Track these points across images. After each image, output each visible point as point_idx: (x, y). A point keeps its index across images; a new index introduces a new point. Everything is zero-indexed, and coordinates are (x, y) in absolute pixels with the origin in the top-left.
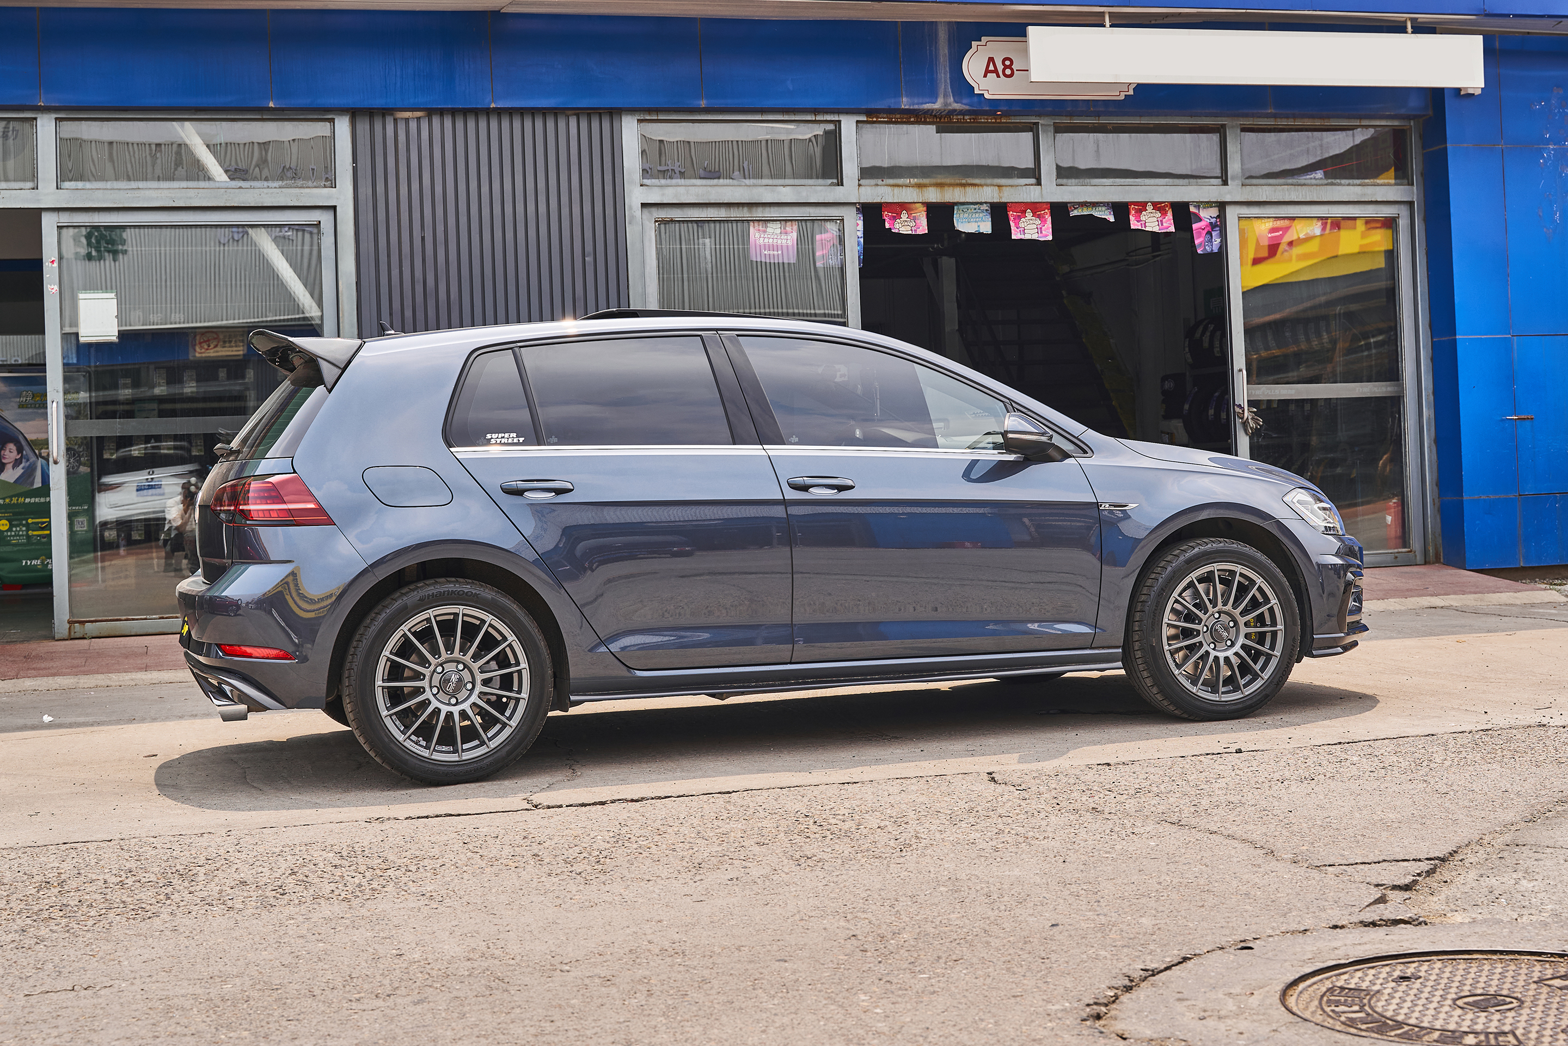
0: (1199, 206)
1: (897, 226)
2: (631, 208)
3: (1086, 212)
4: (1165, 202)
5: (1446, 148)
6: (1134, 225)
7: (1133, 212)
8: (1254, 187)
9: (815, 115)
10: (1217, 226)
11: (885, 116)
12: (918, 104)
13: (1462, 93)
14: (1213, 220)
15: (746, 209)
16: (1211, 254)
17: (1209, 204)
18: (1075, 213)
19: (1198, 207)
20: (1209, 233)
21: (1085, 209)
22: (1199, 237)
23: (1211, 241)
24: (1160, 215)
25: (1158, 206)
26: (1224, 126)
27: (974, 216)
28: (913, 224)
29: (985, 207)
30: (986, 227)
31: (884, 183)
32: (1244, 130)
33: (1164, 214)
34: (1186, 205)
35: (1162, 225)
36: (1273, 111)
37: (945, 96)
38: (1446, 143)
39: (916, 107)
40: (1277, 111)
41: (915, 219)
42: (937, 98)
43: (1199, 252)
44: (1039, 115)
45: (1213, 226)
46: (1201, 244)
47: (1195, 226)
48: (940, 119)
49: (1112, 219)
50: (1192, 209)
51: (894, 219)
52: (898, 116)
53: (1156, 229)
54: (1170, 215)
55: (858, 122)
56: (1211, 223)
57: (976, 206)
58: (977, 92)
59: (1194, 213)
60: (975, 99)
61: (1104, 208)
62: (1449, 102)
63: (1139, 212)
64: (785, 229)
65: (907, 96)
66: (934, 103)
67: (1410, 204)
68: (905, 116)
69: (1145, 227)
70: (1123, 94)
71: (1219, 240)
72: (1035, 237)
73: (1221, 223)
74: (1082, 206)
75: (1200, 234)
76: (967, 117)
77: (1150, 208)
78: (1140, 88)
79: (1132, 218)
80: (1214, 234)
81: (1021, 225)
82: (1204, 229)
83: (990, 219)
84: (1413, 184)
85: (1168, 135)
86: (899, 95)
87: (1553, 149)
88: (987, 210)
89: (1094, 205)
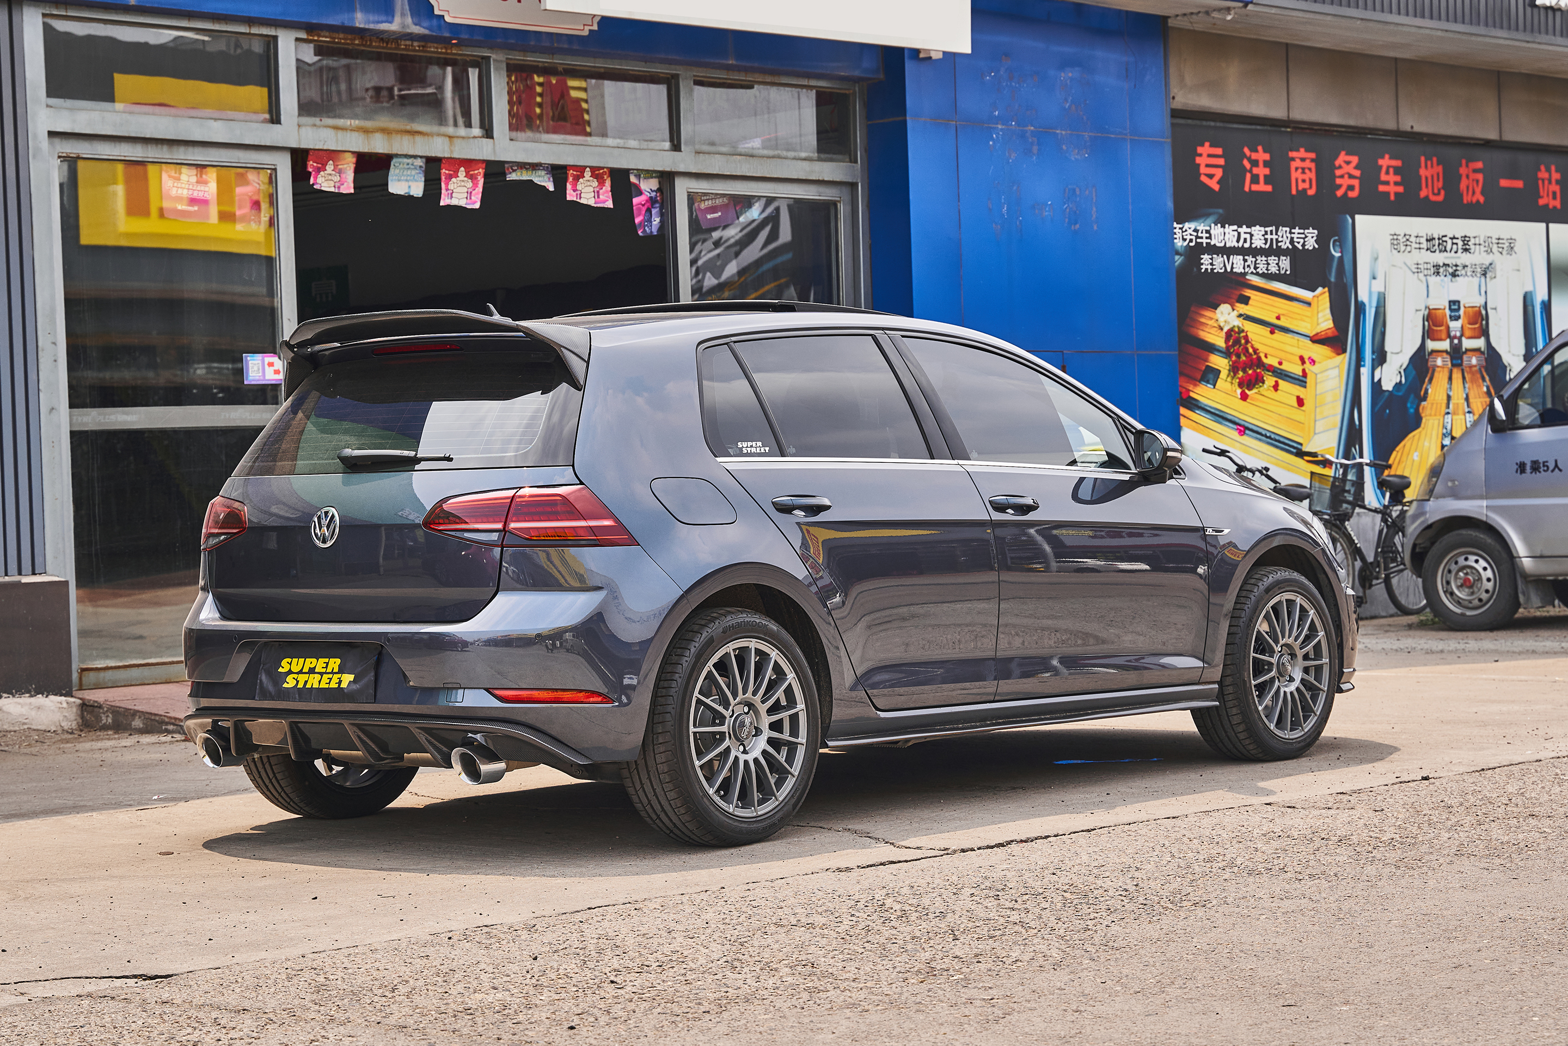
0: (640, 175)
1: (320, 180)
2: (35, 136)
3: (524, 176)
4: (603, 168)
5: (905, 122)
6: (571, 195)
7: (571, 179)
8: (707, 156)
9: (250, 27)
10: (656, 202)
11: (327, 34)
12: (373, 22)
13: (922, 55)
14: (653, 194)
15: (165, 148)
16: (650, 237)
17: (649, 174)
18: (513, 176)
19: (638, 177)
20: (649, 211)
21: (524, 172)
22: (639, 215)
23: (650, 221)
24: (597, 184)
25: (597, 173)
26: (676, 77)
27: (405, 173)
28: (337, 178)
29: (419, 162)
30: (417, 189)
31: (322, 123)
32: (699, 83)
33: (601, 183)
34: (625, 173)
35: (598, 197)
36: (734, 62)
37: (403, 15)
38: (905, 115)
39: (372, 26)
40: (739, 63)
41: (340, 172)
42: (393, 16)
43: (640, 233)
44: (492, 47)
45: (652, 201)
46: (641, 223)
47: (635, 201)
48: (387, 44)
49: (551, 188)
50: (633, 179)
51: (318, 170)
52: (341, 36)
53: (591, 202)
54: (608, 183)
55: (297, 40)
56: (651, 197)
57: (410, 161)
58: (437, 12)
59: (635, 184)
60: (435, 22)
61: (543, 173)
62: (909, 66)
63: (577, 179)
64: (201, 176)
65: (362, 11)
66: (391, 22)
67: (853, 186)
68: (350, 37)
69: (580, 198)
70: (587, 28)
71: (658, 220)
72: (462, 203)
73: (662, 199)
74: (521, 168)
75: (639, 210)
76: (416, 44)
77: (588, 174)
78: (606, 22)
79: (569, 186)
80: (654, 211)
81: (451, 186)
82: (643, 205)
83: (423, 179)
84: (856, 162)
85: (619, 84)
86: (352, 9)
87: (1002, 130)
88: (421, 167)
89: (534, 167)
